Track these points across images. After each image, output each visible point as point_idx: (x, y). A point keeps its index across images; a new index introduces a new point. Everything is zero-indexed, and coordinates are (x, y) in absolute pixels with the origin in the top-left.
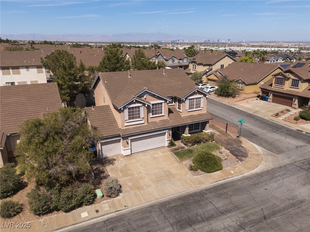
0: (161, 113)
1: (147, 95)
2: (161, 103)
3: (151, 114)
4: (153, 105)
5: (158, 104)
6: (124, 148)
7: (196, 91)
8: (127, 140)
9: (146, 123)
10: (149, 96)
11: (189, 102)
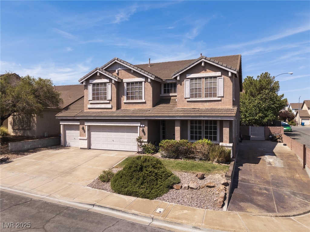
0: (141, 98)
1: (119, 69)
2: (141, 83)
3: (125, 97)
4: (128, 84)
5: (136, 84)
6: (80, 136)
7: (203, 64)
8: (84, 126)
9: (114, 109)
10: (123, 70)
11: (191, 85)
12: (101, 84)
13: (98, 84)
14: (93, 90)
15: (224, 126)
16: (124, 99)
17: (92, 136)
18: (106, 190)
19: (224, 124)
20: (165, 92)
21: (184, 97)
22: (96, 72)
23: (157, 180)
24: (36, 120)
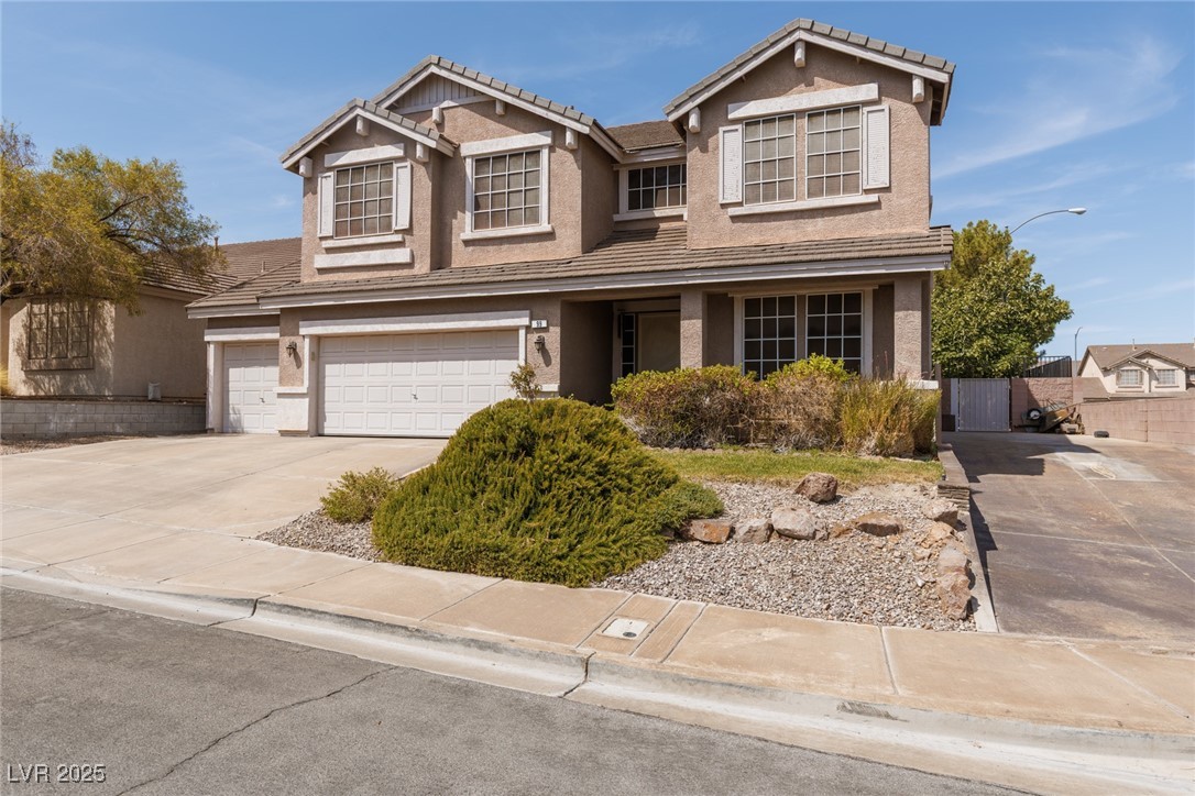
0: (533, 217)
1: (446, 104)
2: (534, 153)
3: (468, 218)
4: (481, 161)
5: (514, 159)
6: (282, 381)
7: (799, 54)
8: (298, 340)
9: (422, 267)
10: (460, 109)
11: (747, 146)
12: (372, 166)
13: (358, 169)
14: (339, 194)
15: (896, 305)
16: (464, 227)
17: (328, 381)
18: (350, 550)
19: (900, 295)
20: (634, 205)
21: (717, 200)
22: (351, 116)
23: (605, 493)
24: (115, 330)
